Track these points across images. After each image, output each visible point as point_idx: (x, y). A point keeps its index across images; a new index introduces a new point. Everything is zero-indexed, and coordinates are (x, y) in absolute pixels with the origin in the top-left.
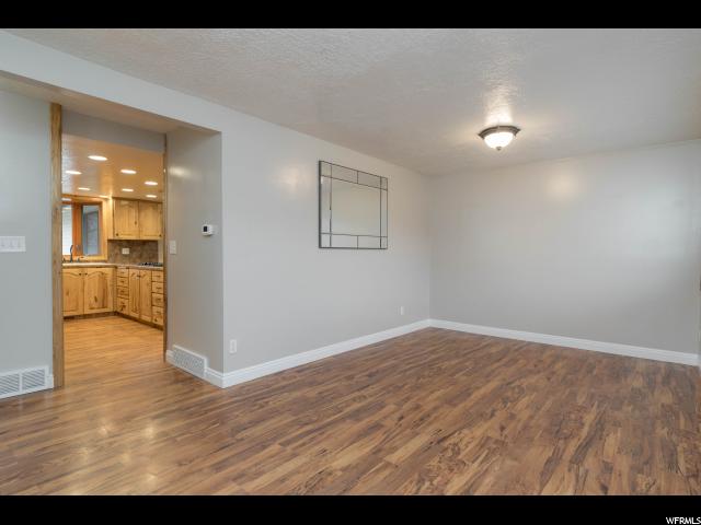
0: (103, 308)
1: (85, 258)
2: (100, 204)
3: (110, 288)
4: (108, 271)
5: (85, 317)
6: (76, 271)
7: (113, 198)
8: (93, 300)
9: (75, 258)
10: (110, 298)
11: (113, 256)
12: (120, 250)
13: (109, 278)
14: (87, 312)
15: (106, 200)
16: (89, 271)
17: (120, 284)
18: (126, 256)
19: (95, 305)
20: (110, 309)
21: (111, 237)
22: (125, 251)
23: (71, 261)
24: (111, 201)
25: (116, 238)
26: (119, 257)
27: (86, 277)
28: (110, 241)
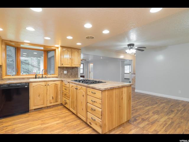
0: (56, 102)
1: (49, 76)
2: (55, 50)
3: (59, 92)
4: (58, 83)
5: (48, 107)
6: (43, 84)
7: (61, 46)
8: (51, 98)
9: (44, 76)
10: (59, 97)
11: (60, 75)
12: (63, 72)
13: (59, 86)
14: (49, 105)
15: (58, 48)
16: (50, 83)
17: (64, 90)
18: (65, 74)
19: (52, 101)
20: (59, 103)
21: (60, 66)
22: (65, 72)
23: (42, 77)
24: (60, 48)
25: (62, 66)
26: (63, 75)
27: (48, 87)
28: (59, 67)
